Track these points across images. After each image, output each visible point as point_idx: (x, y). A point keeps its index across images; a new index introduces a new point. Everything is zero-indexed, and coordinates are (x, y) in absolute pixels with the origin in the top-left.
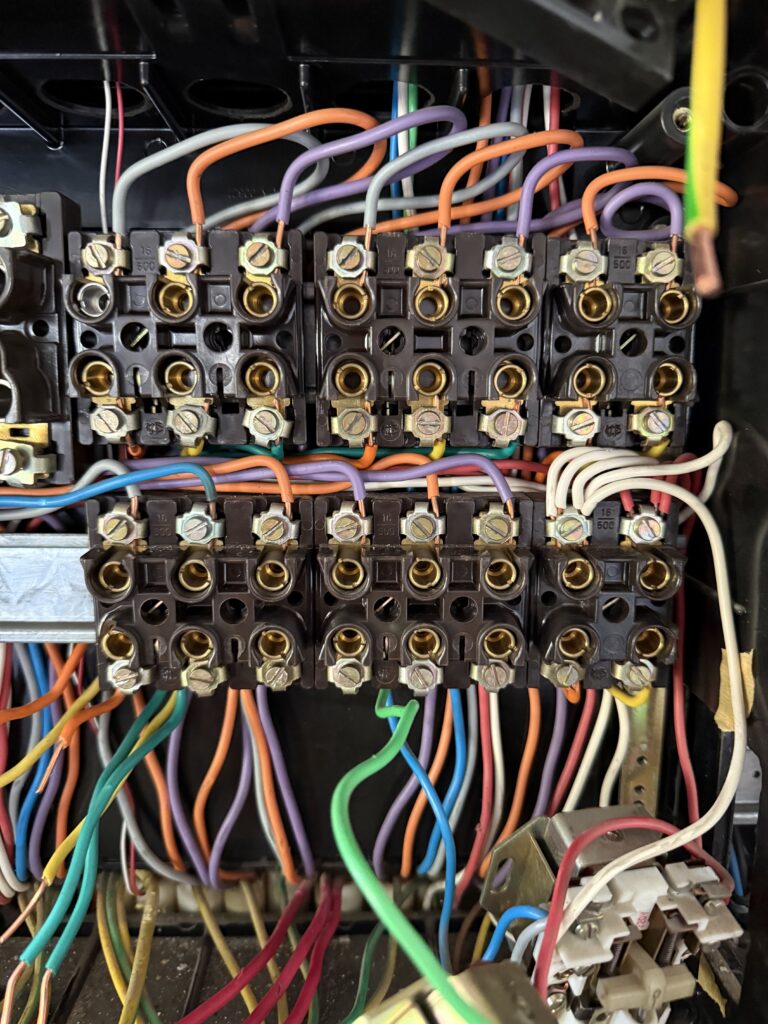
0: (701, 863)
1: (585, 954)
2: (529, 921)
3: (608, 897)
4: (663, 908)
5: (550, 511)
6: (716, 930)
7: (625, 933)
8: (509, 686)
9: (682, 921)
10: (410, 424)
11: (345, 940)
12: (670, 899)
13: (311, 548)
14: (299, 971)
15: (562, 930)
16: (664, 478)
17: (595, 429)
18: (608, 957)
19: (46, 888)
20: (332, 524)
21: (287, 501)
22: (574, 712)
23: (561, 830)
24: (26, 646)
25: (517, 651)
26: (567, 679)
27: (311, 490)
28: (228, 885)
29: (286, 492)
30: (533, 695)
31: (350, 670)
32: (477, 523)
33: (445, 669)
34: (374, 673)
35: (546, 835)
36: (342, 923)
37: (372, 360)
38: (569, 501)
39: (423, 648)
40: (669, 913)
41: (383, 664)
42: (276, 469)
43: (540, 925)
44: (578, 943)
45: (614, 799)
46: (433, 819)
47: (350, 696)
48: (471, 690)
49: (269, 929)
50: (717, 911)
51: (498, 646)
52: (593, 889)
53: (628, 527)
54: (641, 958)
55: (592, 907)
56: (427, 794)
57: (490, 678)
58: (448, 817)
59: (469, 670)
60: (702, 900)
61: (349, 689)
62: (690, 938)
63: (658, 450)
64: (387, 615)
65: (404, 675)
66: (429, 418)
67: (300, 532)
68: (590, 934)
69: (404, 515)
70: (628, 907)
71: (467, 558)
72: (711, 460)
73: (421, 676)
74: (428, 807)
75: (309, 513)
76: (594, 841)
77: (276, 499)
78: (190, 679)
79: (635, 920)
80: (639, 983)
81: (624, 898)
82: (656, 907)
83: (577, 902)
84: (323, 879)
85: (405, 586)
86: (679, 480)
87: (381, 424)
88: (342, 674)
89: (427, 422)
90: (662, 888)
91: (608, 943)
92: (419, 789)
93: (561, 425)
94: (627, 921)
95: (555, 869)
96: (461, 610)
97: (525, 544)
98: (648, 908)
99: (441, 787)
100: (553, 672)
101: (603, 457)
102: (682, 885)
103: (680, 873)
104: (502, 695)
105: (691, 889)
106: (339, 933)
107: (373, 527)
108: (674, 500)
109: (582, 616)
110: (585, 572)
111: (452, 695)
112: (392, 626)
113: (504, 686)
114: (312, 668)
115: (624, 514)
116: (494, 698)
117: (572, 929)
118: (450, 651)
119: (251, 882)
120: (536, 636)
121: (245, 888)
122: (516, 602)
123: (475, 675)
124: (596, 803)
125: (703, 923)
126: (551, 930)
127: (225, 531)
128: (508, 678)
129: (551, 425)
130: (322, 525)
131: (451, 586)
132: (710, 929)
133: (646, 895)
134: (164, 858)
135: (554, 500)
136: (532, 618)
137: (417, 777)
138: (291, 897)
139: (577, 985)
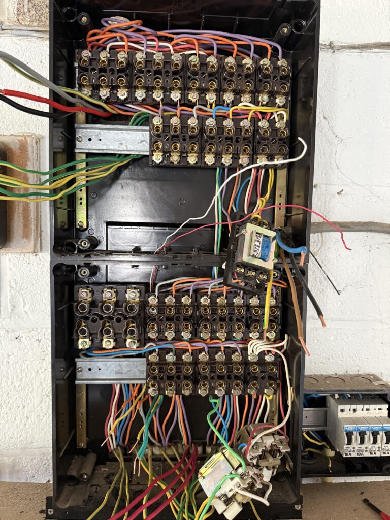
0: (282, 435)
1: (256, 453)
2: (244, 446)
3: (261, 441)
4: (273, 444)
5: (249, 354)
6: (285, 450)
7: (264, 448)
8: (240, 395)
9: (277, 447)
10: (218, 334)
11: (199, 461)
12: (275, 442)
13: (195, 362)
14: (189, 467)
15: (251, 447)
16: (273, 348)
17: (258, 336)
18: (261, 454)
19: (139, 441)
20: (200, 356)
21: (190, 351)
22: (256, 400)
23: (251, 427)
24: (124, 385)
25: (241, 386)
26: (253, 392)
27: (195, 348)
28: (169, 446)
29: (190, 349)
30: (247, 396)
31: (204, 391)
32: (233, 356)
33: (226, 391)
34: (209, 391)
35: (249, 429)
36: (198, 457)
37: (210, 323)
38: (253, 351)
39: (221, 385)
40: (274, 445)
41: (212, 389)
42: (188, 344)
43: (246, 447)
44: (254, 450)
45: (267, 421)
46: (223, 425)
47: (204, 397)
48: (231, 396)
49: (181, 458)
50: (285, 445)
51: (237, 385)
52: (257, 439)
53: (266, 358)
54: (268, 455)
55: (256, 443)
56: (221, 419)
57: (236, 392)
58: (226, 425)
59: (231, 391)
60: (281, 442)
61: (203, 395)
62: (279, 451)
63: (273, 340)
64: (213, 378)
65: (216, 392)
66: (222, 334)
67: (193, 358)
68: (257, 449)
69: (216, 354)
70: (265, 443)
71: (230, 366)
72: (284, 343)
73: (220, 392)
74: (221, 422)
75: (196, 353)
76: (258, 430)
77: (188, 350)
78: (167, 393)
79: (267, 446)
80: (268, 461)
81: (264, 442)
82: (272, 444)
83: (253, 442)
84: (193, 445)
85: (217, 372)
86: (277, 348)
87: (211, 335)
88: (202, 392)
89: (221, 335)
90: (273, 440)
91: (260, 451)
92: (219, 418)
93: (251, 335)
94: (265, 447)
95: (249, 435)
96: (229, 377)
97: (243, 361)
98: (270, 444)
99: (225, 418)
100: (250, 391)
101: (260, 342)
102: (277, 439)
103: (278, 437)
104: (239, 396)
105: (279, 440)
106: (197, 460)
107: (209, 358)
108: (276, 353)
109: (256, 378)
110: (257, 368)
111: (227, 397)
112: (214, 381)
113: (239, 394)
114: (195, 390)
115: (265, 354)
116: (237, 397)
117: (253, 447)
118: (227, 387)
119: (174, 446)
120: (246, 382)
121: (173, 447)
122: (241, 375)
123: (232, 392)
124: (263, 422)
125: (281, 447)
126: (248, 447)
127: (176, 358)
128: (240, 392)
129: (249, 335)
130: (198, 357)
131: (227, 372)
132: (283, 449)
133: (269, 441)
134: (155, 439)
135: (250, 352)
136: (245, 378)
137: (219, 415)
138: (185, 450)
139: (255, 462)
